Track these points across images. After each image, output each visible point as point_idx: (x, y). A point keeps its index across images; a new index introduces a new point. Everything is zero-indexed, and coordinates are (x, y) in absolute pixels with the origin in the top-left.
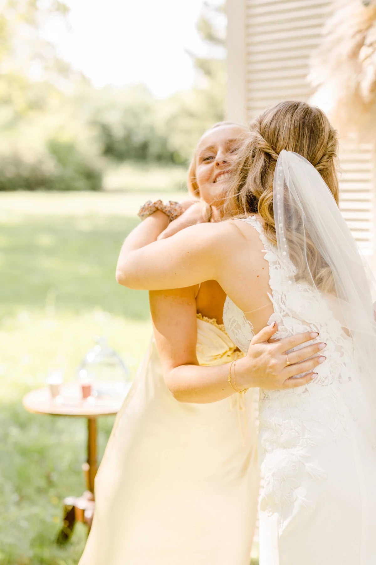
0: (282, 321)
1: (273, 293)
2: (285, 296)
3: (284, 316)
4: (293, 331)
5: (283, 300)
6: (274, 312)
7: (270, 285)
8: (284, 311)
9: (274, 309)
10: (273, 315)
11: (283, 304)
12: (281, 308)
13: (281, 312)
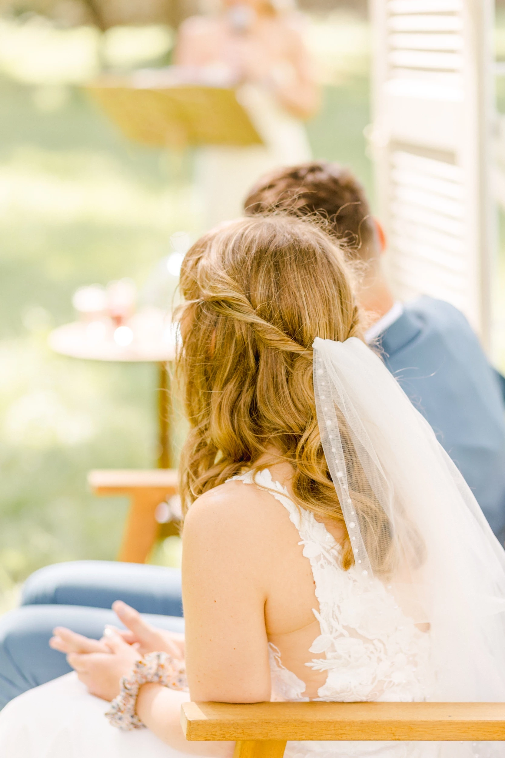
0: (333, 645)
1: (320, 608)
2: (339, 607)
3: (335, 638)
4: (350, 656)
5: (335, 615)
6: (321, 634)
7: (317, 596)
8: (337, 630)
9: (321, 628)
10: (319, 638)
11: (336, 620)
12: (332, 627)
13: (331, 633)
